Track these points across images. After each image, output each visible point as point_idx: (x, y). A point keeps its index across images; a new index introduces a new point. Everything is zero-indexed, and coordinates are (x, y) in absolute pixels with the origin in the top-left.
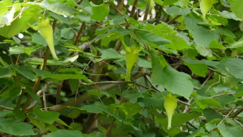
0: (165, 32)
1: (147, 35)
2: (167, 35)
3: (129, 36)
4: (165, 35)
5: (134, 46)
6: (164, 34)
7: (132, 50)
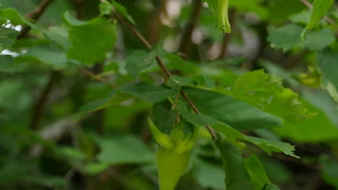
0: (263, 94)
1: (216, 102)
2: (269, 102)
3: (167, 104)
4: (265, 102)
5: (178, 133)
6: (262, 99)
7: (175, 143)
